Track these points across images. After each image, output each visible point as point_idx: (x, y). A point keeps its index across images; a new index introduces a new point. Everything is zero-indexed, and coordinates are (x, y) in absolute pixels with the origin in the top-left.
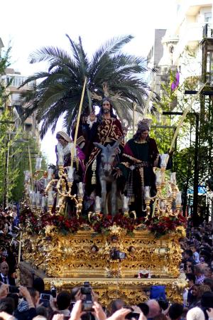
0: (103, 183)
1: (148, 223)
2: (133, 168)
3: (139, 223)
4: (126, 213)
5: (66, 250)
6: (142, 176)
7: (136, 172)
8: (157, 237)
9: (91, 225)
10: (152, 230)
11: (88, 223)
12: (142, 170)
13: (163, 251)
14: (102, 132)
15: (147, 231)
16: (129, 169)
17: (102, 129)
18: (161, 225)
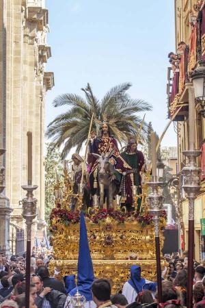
0: (101, 186)
1: (136, 216)
2: (124, 174)
3: (129, 216)
4: (119, 208)
5: (69, 237)
6: (132, 180)
7: (127, 177)
8: (143, 226)
9: (90, 218)
10: (140, 221)
11: (88, 216)
12: (132, 175)
13: (148, 237)
14: (102, 148)
15: (135, 223)
16: (122, 175)
17: (102, 146)
18: (147, 217)
